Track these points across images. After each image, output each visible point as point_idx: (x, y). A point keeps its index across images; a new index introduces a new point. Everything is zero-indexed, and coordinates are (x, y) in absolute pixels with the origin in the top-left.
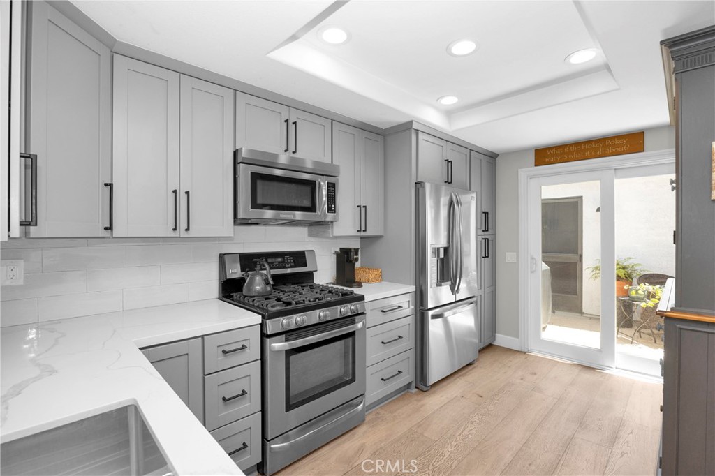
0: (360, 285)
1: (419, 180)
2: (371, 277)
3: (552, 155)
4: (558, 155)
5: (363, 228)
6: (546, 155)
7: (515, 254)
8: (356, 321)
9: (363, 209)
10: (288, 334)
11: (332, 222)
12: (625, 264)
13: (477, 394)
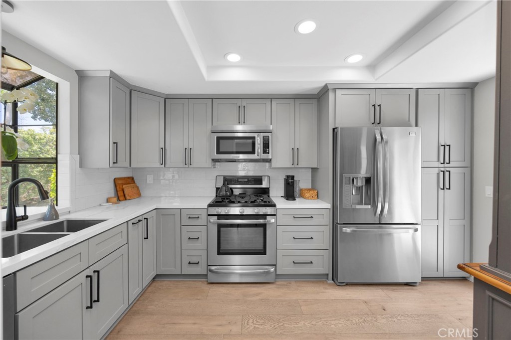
5: (296, 163)
10: (220, 216)
13: (383, 307)
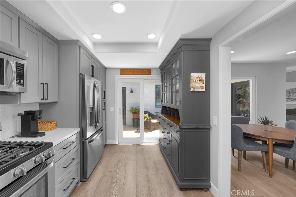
0: (43, 134)
1: (81, 73)
2: (50, 127)
3: (126, 72)
4: (128, 72)
5: (45, 97)
6: (124, 71)
7: (113, 107)
8: (48, 163)
9: (45, 86)
11: (19, 93)
12: (138, 108)
13: (110, 171)
